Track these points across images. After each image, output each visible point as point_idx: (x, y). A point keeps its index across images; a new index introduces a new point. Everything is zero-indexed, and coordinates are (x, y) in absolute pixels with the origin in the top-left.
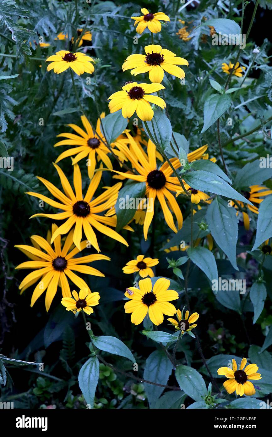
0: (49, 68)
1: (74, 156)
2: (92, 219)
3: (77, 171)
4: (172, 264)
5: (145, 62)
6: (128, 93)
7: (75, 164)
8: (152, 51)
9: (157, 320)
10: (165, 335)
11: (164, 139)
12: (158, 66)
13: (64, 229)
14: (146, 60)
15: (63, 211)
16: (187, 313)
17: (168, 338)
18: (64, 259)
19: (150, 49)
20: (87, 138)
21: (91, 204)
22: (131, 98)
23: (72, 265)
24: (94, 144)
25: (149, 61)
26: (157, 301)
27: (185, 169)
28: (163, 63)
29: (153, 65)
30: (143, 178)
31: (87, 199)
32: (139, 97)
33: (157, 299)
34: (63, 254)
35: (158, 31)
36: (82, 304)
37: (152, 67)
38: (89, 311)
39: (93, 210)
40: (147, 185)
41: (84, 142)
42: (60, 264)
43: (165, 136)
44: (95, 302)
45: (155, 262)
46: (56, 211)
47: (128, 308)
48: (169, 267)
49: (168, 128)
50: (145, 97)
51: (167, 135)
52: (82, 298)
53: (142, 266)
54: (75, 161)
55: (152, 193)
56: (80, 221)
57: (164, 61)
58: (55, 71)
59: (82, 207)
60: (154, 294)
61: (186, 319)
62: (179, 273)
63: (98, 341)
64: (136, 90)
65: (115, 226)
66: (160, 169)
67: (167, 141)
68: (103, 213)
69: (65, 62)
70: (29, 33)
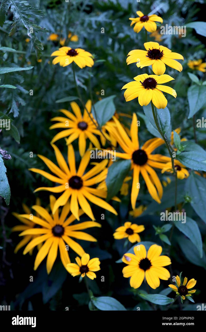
0: (55, 62)
1: (68, 137)
2: (85, 191)
3: (71, 149)
4: (158, 231)
5: (147, 56)
6: (142, 83)
7: (69, 145)
8: (153, 48)
9: (154, 284)
10: (163, 298)
11: (164, 124)
12: (159, 60)
13: (62, 201)
14: (147, 55)
15: (59, 185)
16: (186, 279)
17: (165, 301)
18: (61, 226)
19: (150, 45)
20: (77, 121)
21: (84, 178)
22: (145, 88)
23: (69, 231)
24: (83, 127)
25: (151, 55)
26: (152, 266)
27: (180, 150)
28: (163, 58)
29: (154, 59)
30: (128, 156)
31: (80, 174)
32: (153, 87)
33: (152, 264)
34: (61, 222)
35: (153, 30)
36: (84, 269)
37: (154, 61)
38: (92, 276)
39: (86, 183)
40: (132, 162)
41: (74, 125)
42: (58, 231)
43: (165, 122)
44: (96, 267)
45: (141, 228)
46: (54, 184)
47: (126, 272)
48: (157, 233)
49: (167, 115)
50: (158, 87)
51: (166, 121)
52: (84, 264)
53: (130, 232)
54: (69, 141)
55: (137, 170)
56: (75, 193)
57: (163, 56)
58: (61, 64)
59: (76, 181)
60: (149, 259)
61: (184, 284)
62: (165, 239)
63: (98, 302)
64: (150, 80)
65: (105, 197)
66: (142, 148)
67: (167, 126)
68: (95, 186)
69: (68, 56)
70: (43, 30)
